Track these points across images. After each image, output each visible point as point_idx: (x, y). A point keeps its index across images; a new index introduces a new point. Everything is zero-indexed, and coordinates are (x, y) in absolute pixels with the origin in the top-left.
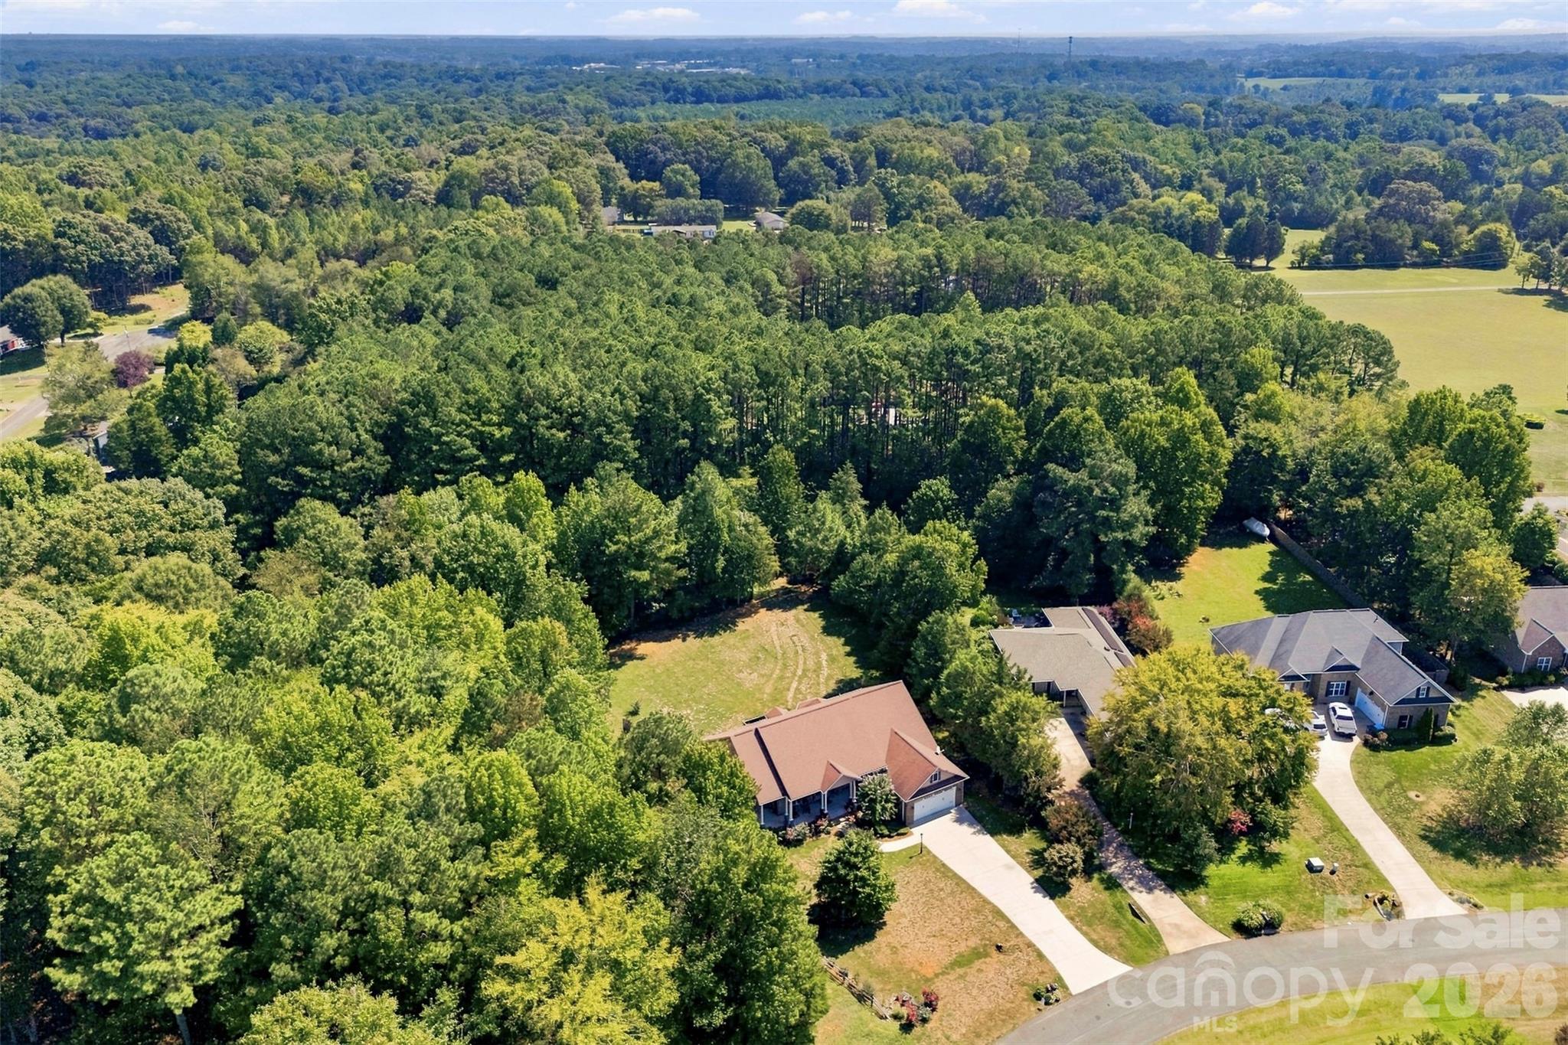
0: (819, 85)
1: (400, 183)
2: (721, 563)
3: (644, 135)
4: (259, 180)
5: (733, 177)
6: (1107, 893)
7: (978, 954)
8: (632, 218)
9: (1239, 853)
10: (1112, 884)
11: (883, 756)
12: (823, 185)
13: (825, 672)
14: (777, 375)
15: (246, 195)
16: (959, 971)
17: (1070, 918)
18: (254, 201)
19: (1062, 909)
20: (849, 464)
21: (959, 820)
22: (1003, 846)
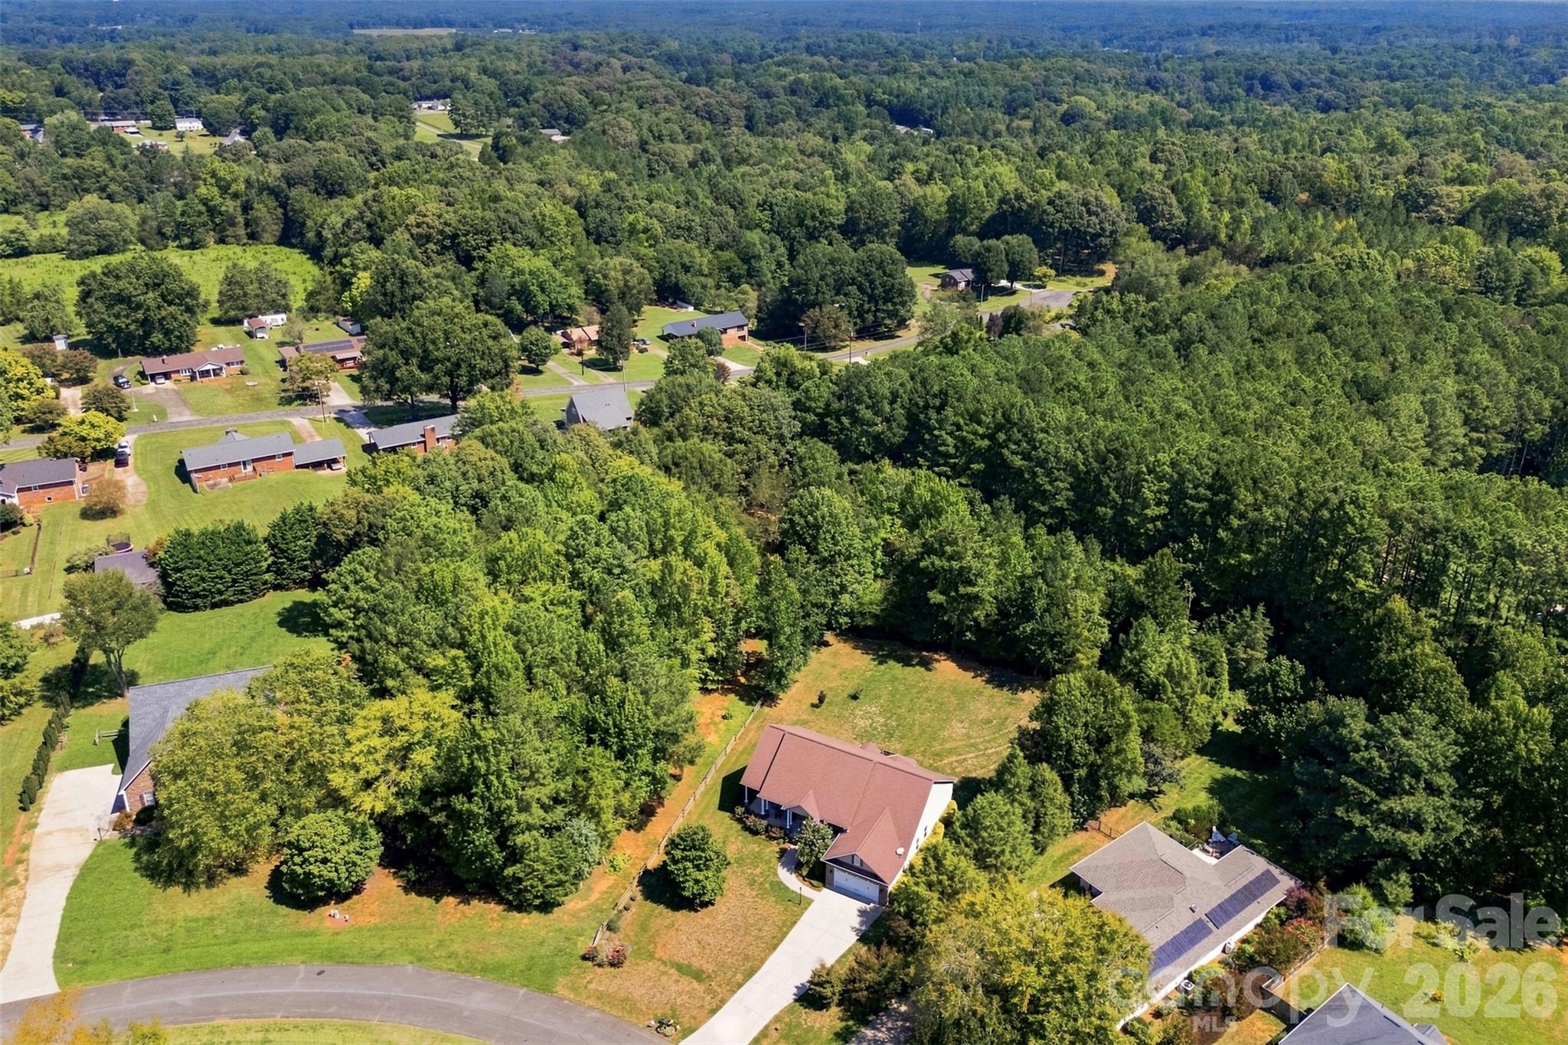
4: (1287, 176)
6: (831, 1036)
7: (697, 975)
10: (845, 1036)
11: (858, 820)
15: (1266, 188)
16: (673, 971)
17: (777, 1019)
18: (1272, 195)
19: (789, 1010)
20: (1261, 608)
21: (862, 913)
22: (849, 951)
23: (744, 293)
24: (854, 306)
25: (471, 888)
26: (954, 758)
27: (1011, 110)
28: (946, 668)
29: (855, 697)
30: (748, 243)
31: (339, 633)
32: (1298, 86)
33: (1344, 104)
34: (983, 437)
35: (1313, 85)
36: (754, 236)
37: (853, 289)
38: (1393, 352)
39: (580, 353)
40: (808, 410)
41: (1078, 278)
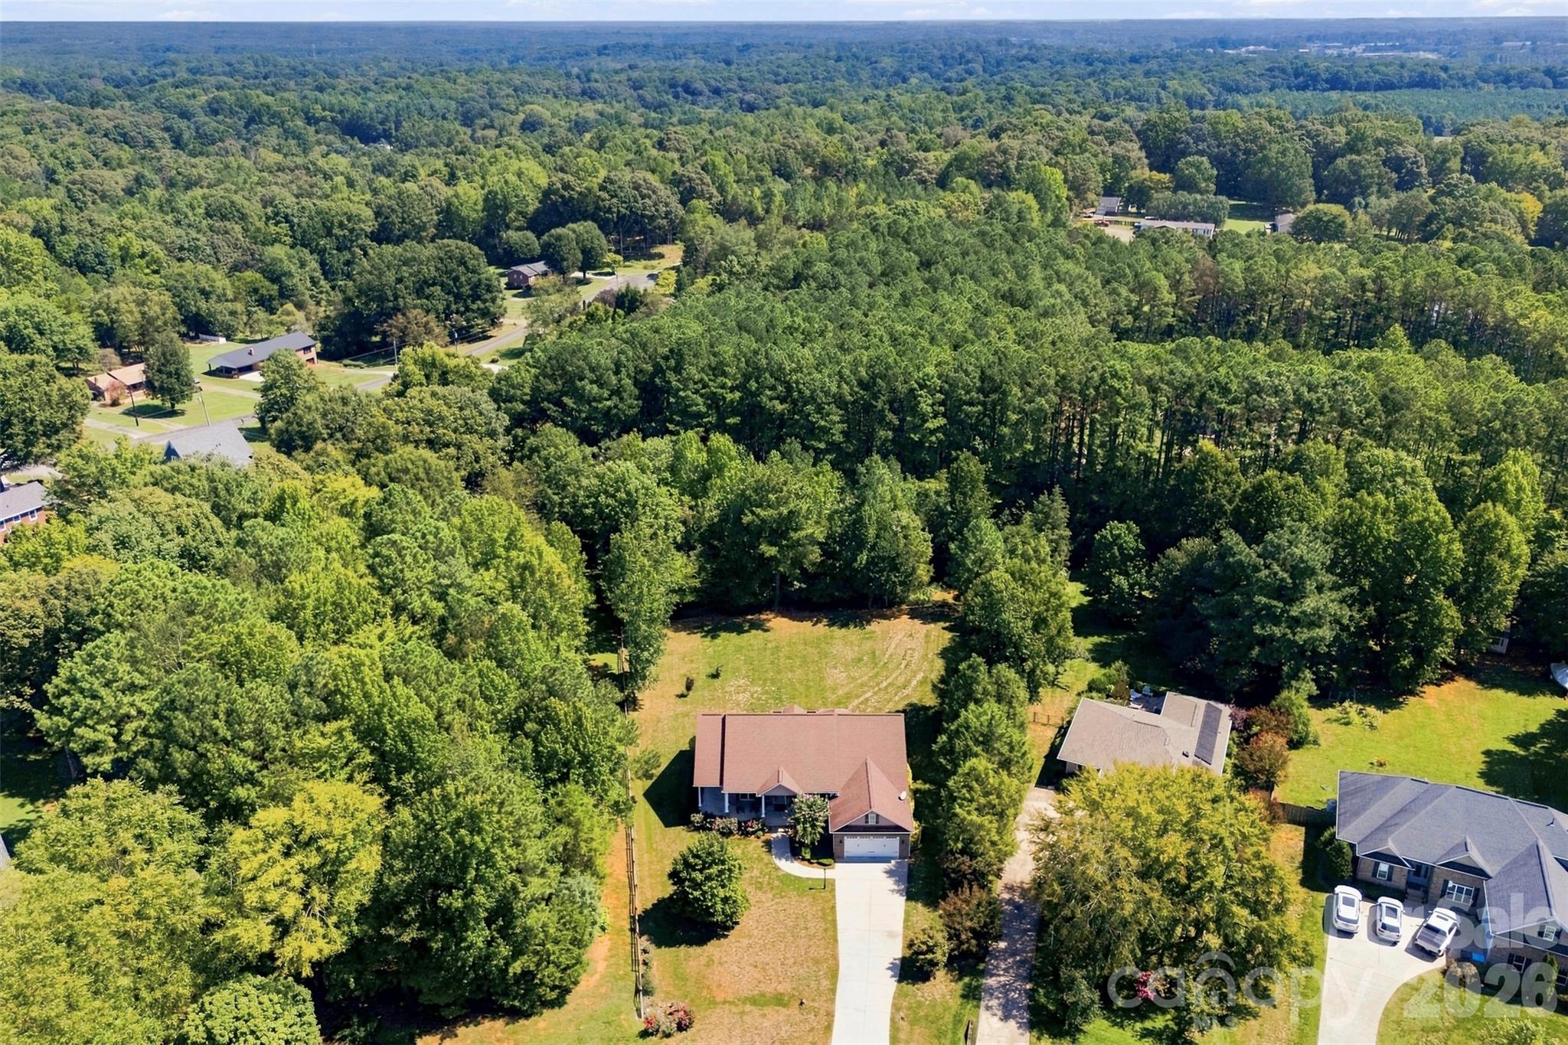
0: (1498, 74)
1: (908, 162)
2: (863, 558)
3: (1179, 125)
4: (791, 153)
5: (1260, 172)
6: (960, 1001)
7: (779, 1000)
8: (1134, 210)
9: (1148, 1024)
10: (972, 995)
11: (844, 780)
12: (1375, 189)
13: (908, 691)
14: (1002, 382)
15: (776, 166)
16: (748, 1008)
17: (896, 1007)
18: (783, 171)
19: (898, 995)
20: (1057, 489)
21: (890, 873)
22: (907, 913)
23: (288, 314)
24: (441, 308)
25: (449, 1014)
26: (856, 702)
27: (467, 120)
28: (781, 626)
29: (715, 676)
30: (273, 259)
31: (98, 760)
32: (717, 92)
33: (764, 105)
34: (732, 389)
35: (729, 90)
36: (278, 251)
37: (437, 290)
38: (1002, 272)
39: (115, 403)
40: (510, 399)
41: (644, 262)
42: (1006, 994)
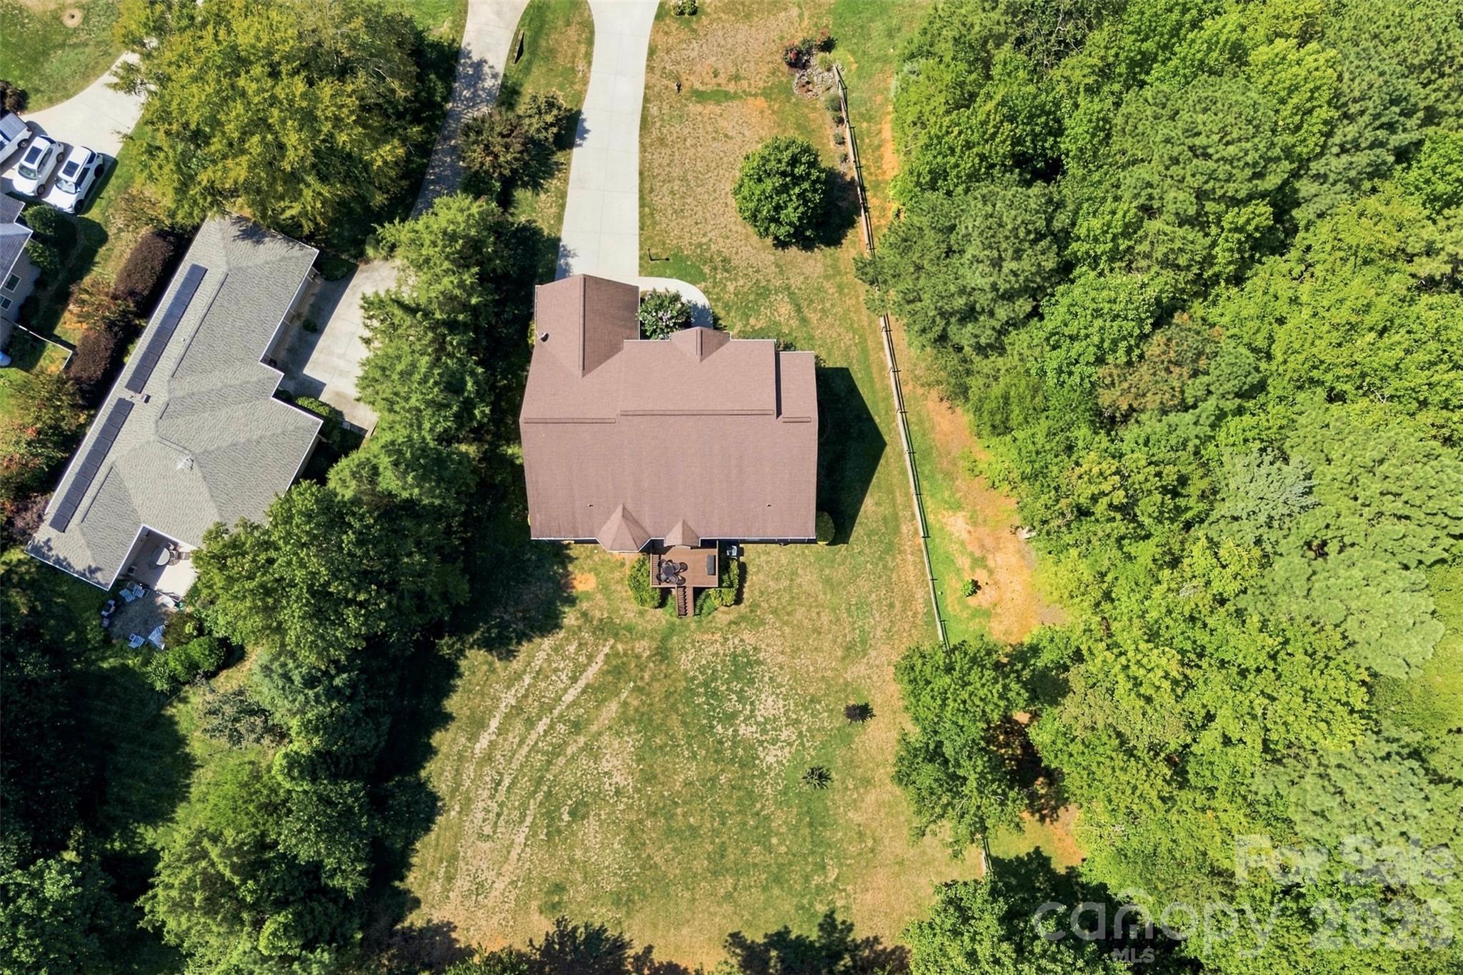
6: (522, 87)
7: (700, 96)
10: (509, 93)
16: (731, 88)
17: (585, 82)
22: (560, 218)
42: (475, 95)
